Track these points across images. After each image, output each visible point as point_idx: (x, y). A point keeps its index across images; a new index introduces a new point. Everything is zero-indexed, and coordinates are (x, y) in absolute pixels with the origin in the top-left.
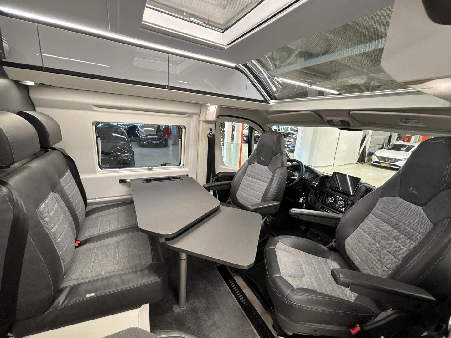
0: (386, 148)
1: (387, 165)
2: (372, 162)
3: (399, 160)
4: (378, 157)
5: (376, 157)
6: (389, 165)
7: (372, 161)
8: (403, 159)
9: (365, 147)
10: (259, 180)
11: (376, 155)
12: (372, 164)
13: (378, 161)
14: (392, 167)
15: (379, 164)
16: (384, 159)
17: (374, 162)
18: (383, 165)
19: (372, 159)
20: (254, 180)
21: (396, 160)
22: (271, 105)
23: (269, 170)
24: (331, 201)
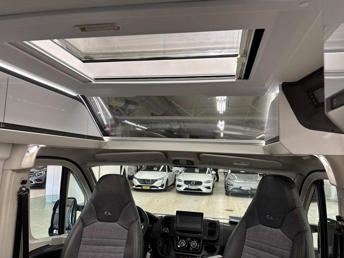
0: (142, 170)
1: (148, 187)
2: (134, 187)
3: (156, 180)
4: (138, 180)
5: (136, 180)
6: (149, 187)
7: (134, 185)
8: (158, 179)
9: (125, 170)
10: (109, 245)
11: (136, 178)
12: (134, 188)
13: (139, 184)
14: (152, 189)
15: (140, 188)
16: (144, 181)
17: (137, 186)
18: (144, 188)
19: (133, 183)
20: (100, 247)
21: (154, 181)
22: (105, 142)
23: (121, 227)
24: (183, 245)
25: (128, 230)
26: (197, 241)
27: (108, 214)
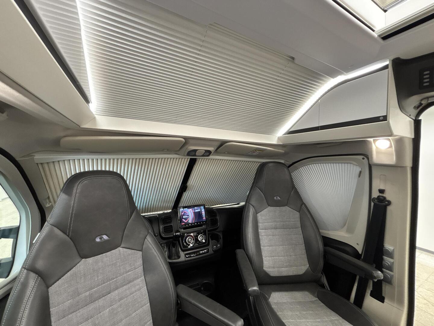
23: (129, 251)
24: (191, 241)
25: (141, 250)
26: (203, 234)
27: (103, 239)
